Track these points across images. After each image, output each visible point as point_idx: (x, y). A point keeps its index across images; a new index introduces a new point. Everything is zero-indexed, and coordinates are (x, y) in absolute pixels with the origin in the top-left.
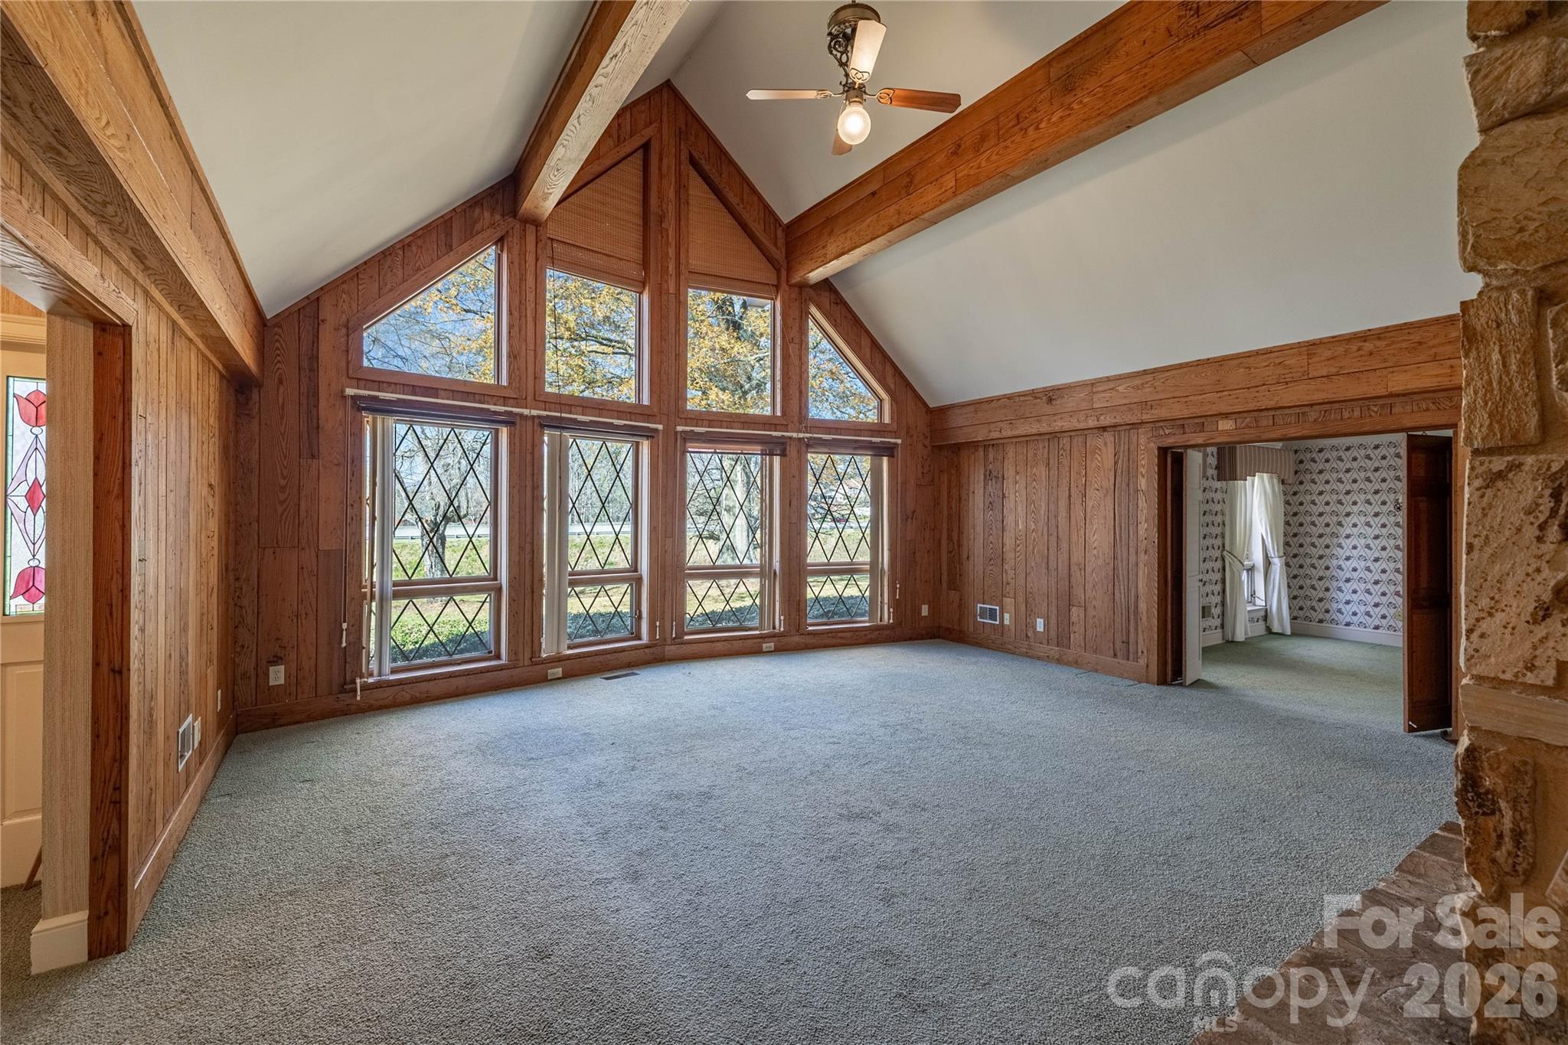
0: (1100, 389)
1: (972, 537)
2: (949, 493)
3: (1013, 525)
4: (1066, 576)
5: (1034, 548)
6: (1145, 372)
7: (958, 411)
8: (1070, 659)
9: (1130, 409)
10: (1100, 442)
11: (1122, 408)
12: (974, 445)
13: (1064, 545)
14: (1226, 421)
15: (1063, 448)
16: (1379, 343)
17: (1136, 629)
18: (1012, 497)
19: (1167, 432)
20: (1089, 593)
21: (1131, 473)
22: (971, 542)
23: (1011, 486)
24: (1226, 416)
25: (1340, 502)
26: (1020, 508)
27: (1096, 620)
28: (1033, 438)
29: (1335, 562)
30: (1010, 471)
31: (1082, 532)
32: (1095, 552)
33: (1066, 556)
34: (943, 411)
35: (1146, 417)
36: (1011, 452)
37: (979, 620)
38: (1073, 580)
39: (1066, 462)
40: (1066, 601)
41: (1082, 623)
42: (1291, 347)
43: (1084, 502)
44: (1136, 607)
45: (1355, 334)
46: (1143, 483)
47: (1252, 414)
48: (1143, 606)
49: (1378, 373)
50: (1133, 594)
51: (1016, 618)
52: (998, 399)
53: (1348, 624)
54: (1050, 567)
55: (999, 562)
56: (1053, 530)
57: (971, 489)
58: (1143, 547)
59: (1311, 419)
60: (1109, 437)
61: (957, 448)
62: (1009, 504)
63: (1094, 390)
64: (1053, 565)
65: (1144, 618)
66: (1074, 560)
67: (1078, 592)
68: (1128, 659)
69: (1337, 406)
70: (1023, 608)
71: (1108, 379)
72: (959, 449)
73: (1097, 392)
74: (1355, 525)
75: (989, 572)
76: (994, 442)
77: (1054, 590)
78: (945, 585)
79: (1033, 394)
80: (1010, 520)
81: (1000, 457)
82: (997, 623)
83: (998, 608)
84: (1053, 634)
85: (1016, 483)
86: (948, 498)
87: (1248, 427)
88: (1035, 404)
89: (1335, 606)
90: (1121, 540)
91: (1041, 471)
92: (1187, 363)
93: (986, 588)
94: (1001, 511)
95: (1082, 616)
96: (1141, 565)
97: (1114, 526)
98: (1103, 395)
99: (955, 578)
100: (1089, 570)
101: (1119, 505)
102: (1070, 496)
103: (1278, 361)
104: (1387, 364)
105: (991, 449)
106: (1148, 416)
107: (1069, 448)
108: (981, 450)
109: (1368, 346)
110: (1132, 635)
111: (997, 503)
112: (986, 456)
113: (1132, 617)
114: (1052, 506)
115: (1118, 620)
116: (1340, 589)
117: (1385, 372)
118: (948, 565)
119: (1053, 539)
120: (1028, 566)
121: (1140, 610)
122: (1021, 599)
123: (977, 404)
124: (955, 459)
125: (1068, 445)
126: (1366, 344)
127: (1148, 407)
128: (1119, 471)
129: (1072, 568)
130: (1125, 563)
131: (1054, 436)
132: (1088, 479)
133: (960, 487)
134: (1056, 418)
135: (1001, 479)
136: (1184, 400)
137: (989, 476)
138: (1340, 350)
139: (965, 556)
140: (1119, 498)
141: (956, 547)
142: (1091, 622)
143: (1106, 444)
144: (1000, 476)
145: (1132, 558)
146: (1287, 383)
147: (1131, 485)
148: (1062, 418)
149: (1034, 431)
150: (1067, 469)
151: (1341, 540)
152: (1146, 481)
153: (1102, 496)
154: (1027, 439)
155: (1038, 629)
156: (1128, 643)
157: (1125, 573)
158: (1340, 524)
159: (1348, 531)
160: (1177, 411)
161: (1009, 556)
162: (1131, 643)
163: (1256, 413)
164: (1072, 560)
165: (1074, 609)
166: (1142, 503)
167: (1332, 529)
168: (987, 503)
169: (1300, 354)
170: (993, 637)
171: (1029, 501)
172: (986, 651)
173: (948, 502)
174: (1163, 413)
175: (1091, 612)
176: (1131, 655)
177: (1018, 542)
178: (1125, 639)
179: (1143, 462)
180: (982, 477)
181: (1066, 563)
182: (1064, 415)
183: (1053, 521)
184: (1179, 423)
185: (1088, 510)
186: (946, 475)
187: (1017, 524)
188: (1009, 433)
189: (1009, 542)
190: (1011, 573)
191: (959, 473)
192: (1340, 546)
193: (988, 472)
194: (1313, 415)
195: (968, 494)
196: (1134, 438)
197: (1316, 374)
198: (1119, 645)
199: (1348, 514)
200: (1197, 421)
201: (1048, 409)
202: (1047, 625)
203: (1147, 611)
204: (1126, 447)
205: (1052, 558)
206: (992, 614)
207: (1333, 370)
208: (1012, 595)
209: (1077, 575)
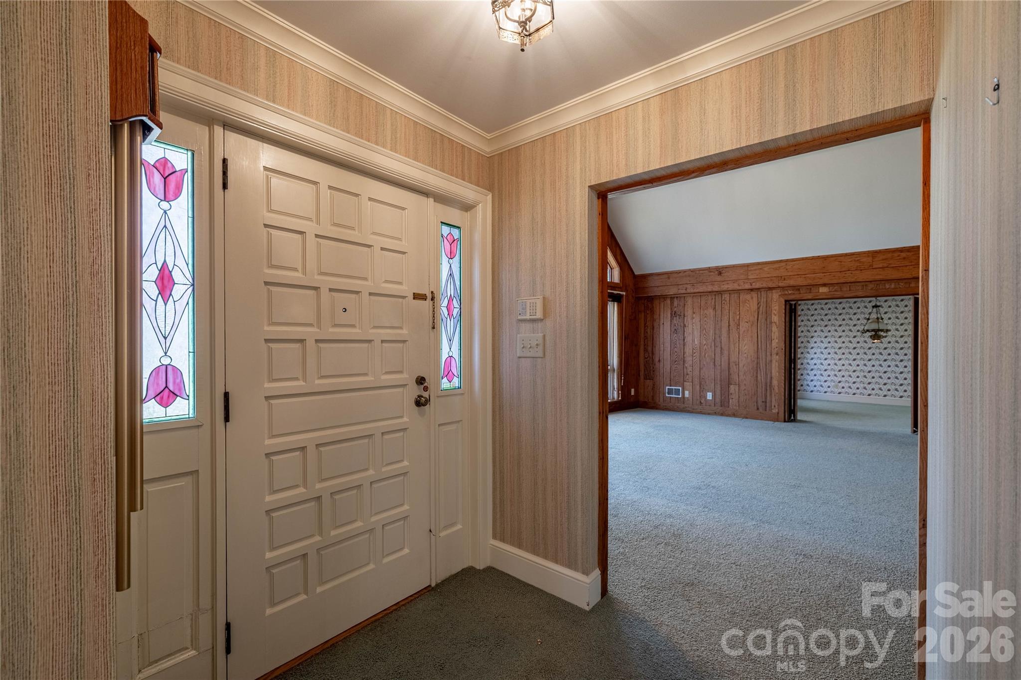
0: (752, 269)
1: (662, 349)
2: (645, 324)
3: (691, 342)
4: (727, 369)
5: (705, 354)
6: (781, 261)
7: (656, 278)
8: (730, 413)
9: (771, 280)
10: (748, 297)
11: (766, 279)
12: (664, 297)
13: (726, 353)
14: (824, 288)
15: (724, 300)
16: (908, 254)
17: (771, 395)
18: (690, 326)
19: (790, 292)
20: (742, 377)
21: (768, 314)
22: (662, 352)
23: (689, 320)
24: (824, 285)
25: (808, 331)
26: (695, 333)
27: (746, 391)
28: (705, 294)
29: (806, 361)
30: (689, 312)
31: (737, 344)
32: (745, 355)
33: (726, 358)
34: (644, 277)
35: (781, 284)
36: (689, 301)
37: (667, 395)
38: (731, 371)
39: (727, 307)
40: (726, 383)
41: (737, 393)
42: (864, 253)
43: (738, 328)
44: (771, 383)
45: (897, 249)
46: (775, 318)
47: (839, 285)
48: (775, 382)
49: (908, 267)
50: (769, 376)
51: (693, 393)
52: (685, 271)
53: (812, 391)
54: (716, 364)
55: (682, 363)
56: (718, 344)
57: (662, 322)
58: (775, 352)
59: (869, 288)
60: (754, 294)
61: (651, 299)
62: (688, 330)
63: (749, 269)
64: (718, 363)
65: (776, 388)
66: (732, 360)
67: (735, 377)
68: (766, 410)
69: (883, 282)
70: (698, 387)
71: (758, 264)
72: (653, 299)
73: (750, 270)
74: (815, 342)
75: (674, 369)
76: (678, 296)
77: (719, 377)
78: (642, 377)
79: (709, 269)
80: (689, 339)
81: (682, 304)
82: (680, 396)
83: (680, 388)
84: (718, 400)
85: (693, 318)
86: (645, 327)
87: (836, 291)
88: (710, 275)
89: (805, 383)
90: (761, 349)
91: (710, 312)
92: (806, 258)
93: (672, 377)
94: (682, 334)
95: (737, 390)
96: (774, 361)
97: (758, 341)
98: (754, 272)
99: (651, 373)
100: (741, 365)
101: (760, 330)
102: (729, 326)
103: (857, 259)
104: (913, 264)
105: (675, 299)
106: (783, 284)
107: (728, 300)
108: (669, 301)
109: (903, 255)
110: (768, 398)
111: (679, 330)
112: (672, 303)
113: (768, 388)
114: (717, 332)
115: (759, 390)
116: (808, 374)
117: (911, 267)
118: (645, 365)
119: (718, 350)
120: (702, 363)
121: (773, 384)
122: (696, 381)
123: (669, 274)
124: (650, 305)
125: (728, 298)
126: (902, 254)
127: (783, 279)
128: (761, 312)
129: (731, 365)
130: (764, 360)
131: (720, 293)
132: (742, 316)
133: (653, 320)
134: (724, 283)
135: (683, 316)
136: (804, 276)
137: (674, 314)
138: (889, 255)
139: (657, 359)
140: (760, 327)
141: (650, 355)
142: (743, 392)
143: (752, 298)
144: (682, 314)
145: (769, 358)
146: (861, 270)
147: (768, 320)
148: (728, 284)
149: (709, 290)
150: (727, 311)
151: (809, 350)
152: (777, 317)
153: (750, 326)
154: (701, 294)
155: (708, 398)
156: (766, 402)
157: (764, 365)
158: (808, 342)
159: (812, 345)
160: (800, 281)
161: (689, 359)
162: (768, 401)
163: (841, 285)
164: (731, 361)
165: (732, 387)
166: (774, 329)
167: (805, 344)
168: (673, 330)
169: (868, 256)
170: (677, 404)
171: (702, 329)
172: (673, 412)
173: (645, 330)
174: (792, 282)
175: (743, 388)
176: (768, 408)
177: (694, 351)
178: (764, 400)
179: (775, 308)
180: (669, 315)
181: (727, 361)
182: (729, 282)
183: (718, 339)
184: (797, 288)
185: (741, 333)
186: (643, 314)
187: (693, 341)
188: (692, 291)
189: (688, 350)
190: (690, 369)
191: (653, 312)
192: (808, 353)
193: (673, 313)
194: (871, 286)
195: (659, 325)
196: (770, 295)
197: (877, 266)
198: (760, 403)
199: (812, 337)
200: (808, 287)
201: (719, 278)
202: (714, 396)
203: (778, 386)
204: (765, 300)
205: (717, 359)
206: (677, 392)
207: (885, 265)
208: (690, 381)
209: (734, 369)
